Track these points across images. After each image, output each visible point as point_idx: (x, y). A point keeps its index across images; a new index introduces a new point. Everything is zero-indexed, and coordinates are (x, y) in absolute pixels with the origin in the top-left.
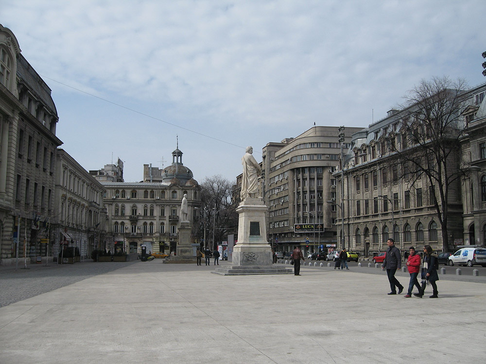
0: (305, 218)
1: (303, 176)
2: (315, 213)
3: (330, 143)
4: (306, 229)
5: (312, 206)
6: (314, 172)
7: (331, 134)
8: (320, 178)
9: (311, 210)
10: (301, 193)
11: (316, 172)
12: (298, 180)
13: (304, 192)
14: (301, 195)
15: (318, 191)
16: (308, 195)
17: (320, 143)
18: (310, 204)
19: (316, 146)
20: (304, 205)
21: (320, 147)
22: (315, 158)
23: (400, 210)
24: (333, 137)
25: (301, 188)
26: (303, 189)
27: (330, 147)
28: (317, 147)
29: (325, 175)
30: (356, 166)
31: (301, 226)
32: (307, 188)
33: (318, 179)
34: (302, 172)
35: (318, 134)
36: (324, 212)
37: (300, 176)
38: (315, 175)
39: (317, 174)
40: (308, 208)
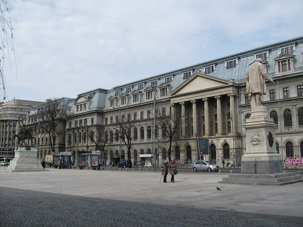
0: (5, 145)
1: (6, 124)
2: (11, 142)
3: (21, 109)
4: (6, 150)
5: (10, 139)
6: (12, 122)
7: (22, 104)
8: (14, 126)
9: (9, 141)
10: (4, 132)
11: (12, 123)
12: (3, 126)
13: (6, 132)
14: (4, 134)
15: (13, 132)
16: (8, 134)
17: (16, 108)
18: (9, 138)
19: (13, 109)
20: (6, 139)
21: (16, 111)
22: (13, 115)
23: (44, 144)
24: (23, 105)
25: (4, 130)
26: (5, 130)
27: (21, 111)
28: (14, 111)
29: (17, 124)
30: (29, 123)
31: (3, 149)
32: (8, 130)
33: (13, 126)
34: (6, 122)
35: (16, 104)
36: (16, 142)
37: (4, 124)
38: (12, 124)
39: (13, 123)
40: (7, 140)
